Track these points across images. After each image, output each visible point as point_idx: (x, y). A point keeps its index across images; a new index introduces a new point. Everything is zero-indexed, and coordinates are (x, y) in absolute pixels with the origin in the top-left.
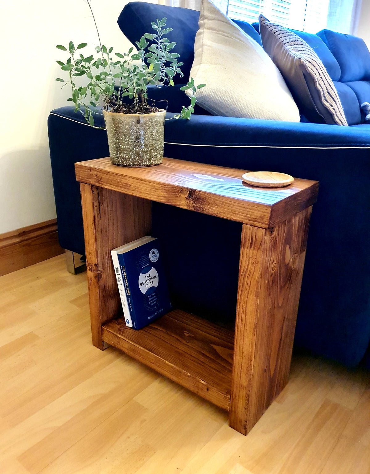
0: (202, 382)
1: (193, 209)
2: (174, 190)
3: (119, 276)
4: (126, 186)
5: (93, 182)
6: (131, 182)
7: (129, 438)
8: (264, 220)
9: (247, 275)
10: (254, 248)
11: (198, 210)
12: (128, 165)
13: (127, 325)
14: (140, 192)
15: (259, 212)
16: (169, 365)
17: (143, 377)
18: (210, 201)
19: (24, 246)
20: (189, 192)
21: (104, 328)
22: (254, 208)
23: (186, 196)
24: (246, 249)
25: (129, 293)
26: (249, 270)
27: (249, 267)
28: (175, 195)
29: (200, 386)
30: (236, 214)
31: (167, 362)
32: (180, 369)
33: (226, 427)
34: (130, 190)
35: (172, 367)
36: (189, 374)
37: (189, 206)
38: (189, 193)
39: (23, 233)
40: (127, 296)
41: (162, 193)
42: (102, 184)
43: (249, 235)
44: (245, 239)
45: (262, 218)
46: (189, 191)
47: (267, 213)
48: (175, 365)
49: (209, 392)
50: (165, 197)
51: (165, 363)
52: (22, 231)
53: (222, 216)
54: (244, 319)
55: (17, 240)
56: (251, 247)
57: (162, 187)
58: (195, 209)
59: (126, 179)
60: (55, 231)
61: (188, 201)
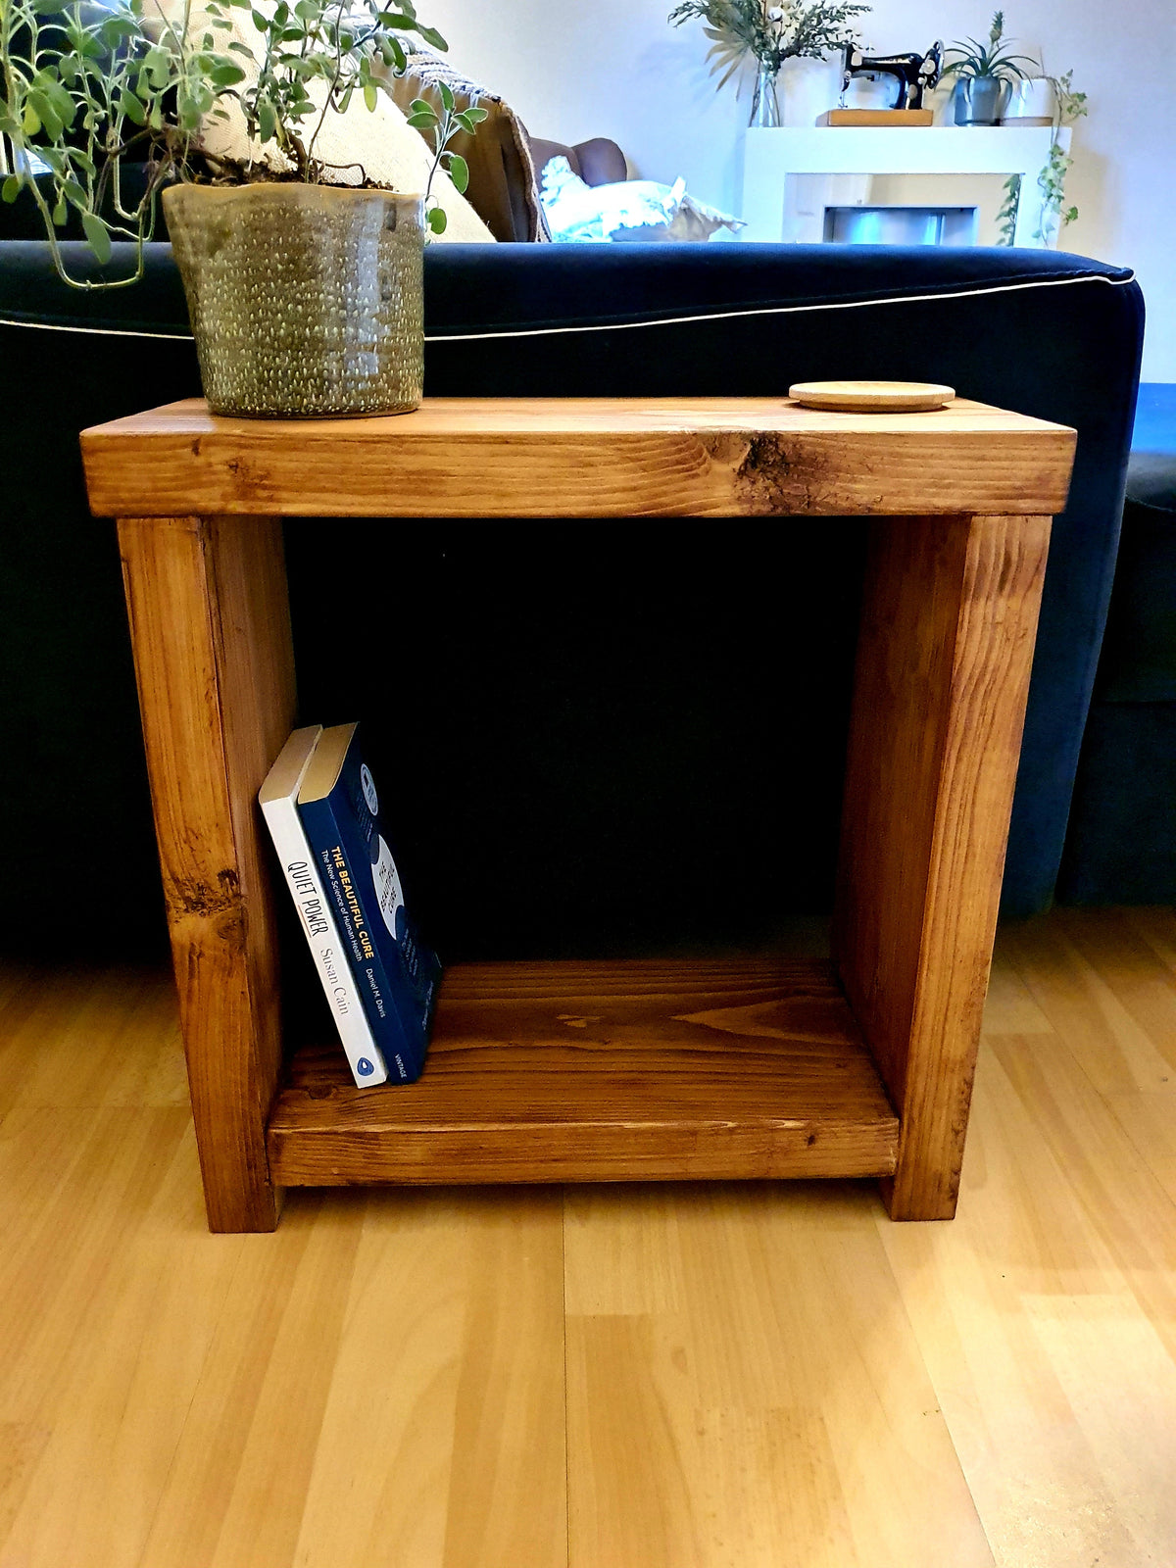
0: (789, 1124)
1: (766, 509)
2: (680, 451)
3: (311, 896)
4: (423, 481)
5: (209, 499)
8: (1052, 485)
9: (982, 689)
10: (1013, 587)
11: (788, 507)
13: (362, 1081)
14: (503, 495)
15: (1034, 464)
16: (637, 1133)
18: (844, 464)
20: (749, 447)
21: (278, 1131)
22: (1016, 452)
23: (737, 465)
24: (982, 601)
25: (368, 948)
26: (991, 668)
27: (994, 656)
28: (683, 470)
29: (782, 1139)
30: (948, 486)
31: (628, 1125)
32: (691, 1124)
33: (887, 1228)
34: (441, 494)
35: (654, 1132)
36: (731, 1124)
37: (751, 500)
38: (752, 450)
40: (357, 969)
41: (620, 479)
42: (271, 499)
43: (998, 548)
44: (982, 566)
45: (1042, 480)
46: (752, 442)
47: (1064, 459)
48: (662, 1120)
49: (818, 1145)
50: (634, 489)
53: (893, 506)
54: (965, 838)
56: (1001, 588)
57: (619, 449)
58: (775, 507)
61: (746, 483)
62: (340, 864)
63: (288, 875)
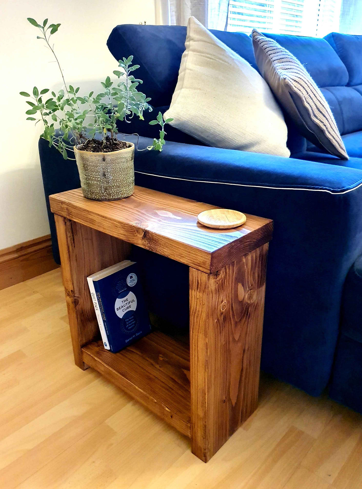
0: (167, 409)
1: (148, 248)
2: (132, 229)
3: (95, 301)
4: (92, 221)
5: (64, 214)
6: (95, 218)
7: (94, 462)
8: (206, 265)
9: (196, 315)
10: (200, 290)
11: (152, 250)
12: (97, 199)
13: (106, 348)
14: (104, 228)
15: (201, 258)
16: (138, 391)
17: (119, 399)
18: (162, 243)
19: (22, 261)
20: (143, 233)
21: (83, 350)
22: (197, 254)
23: (142, 236)
24: (193, 291)
25: (105, 318)
26: (197, 310)
27: (198, 307)
28: (132, 234)
29: (166, 413)
30: (183, 257)
31: (137, 387)
32: (148, 395)
33: (189, 452)
34: (95, 225)
35: (141, 392)
36: (155, 401)
37: (145, 245)
38: (144, 233)
39: (20, 248)
40: (104, 321)
41: (122, 232)
42: (72, 217)
43: (195, 278)
44: (192, 281)
45: (204, 263)
46: (144, 232)
47: (208, 259)
48: (144, 391)
49: (173, 419)
50: (125, 235)
51: (135, 388)
52: (18, 247)
53: (172, 258)
54: (196, 355)
55: (16, 255)
56: (197, 289)
57: (121, 225)
58: (150, 249)
59: (91, 215)
60: (50, 246)
61: (143, 241)
62: (99, 297)
63: (92, 295)
